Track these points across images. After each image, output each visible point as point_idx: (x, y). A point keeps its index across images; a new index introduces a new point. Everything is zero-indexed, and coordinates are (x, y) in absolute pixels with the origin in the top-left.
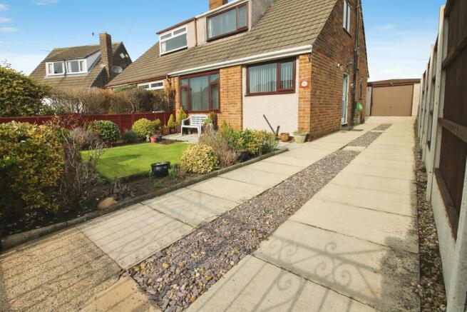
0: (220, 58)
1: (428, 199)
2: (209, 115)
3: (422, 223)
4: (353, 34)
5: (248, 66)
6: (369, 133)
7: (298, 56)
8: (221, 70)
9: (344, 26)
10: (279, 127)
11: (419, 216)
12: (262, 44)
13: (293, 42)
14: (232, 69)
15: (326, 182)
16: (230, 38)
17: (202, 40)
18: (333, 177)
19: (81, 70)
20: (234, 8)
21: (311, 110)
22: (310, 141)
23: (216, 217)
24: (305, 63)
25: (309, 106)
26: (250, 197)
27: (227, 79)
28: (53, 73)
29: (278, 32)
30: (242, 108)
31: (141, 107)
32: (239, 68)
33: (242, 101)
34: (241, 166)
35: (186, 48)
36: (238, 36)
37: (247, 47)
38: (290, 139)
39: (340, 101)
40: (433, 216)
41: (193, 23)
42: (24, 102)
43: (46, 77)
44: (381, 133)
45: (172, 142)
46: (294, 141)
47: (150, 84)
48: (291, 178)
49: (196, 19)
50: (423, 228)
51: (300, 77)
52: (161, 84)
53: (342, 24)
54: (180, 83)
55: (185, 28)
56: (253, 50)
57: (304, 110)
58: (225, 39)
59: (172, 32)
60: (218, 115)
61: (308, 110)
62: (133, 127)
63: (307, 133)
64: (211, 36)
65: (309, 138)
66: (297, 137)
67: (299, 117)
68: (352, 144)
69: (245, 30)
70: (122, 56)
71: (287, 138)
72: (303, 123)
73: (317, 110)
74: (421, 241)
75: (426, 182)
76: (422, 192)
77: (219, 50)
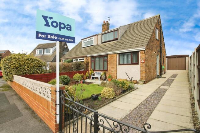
0: (108, 50)
1: (196, 110)
2: (103, 72)
3: (194, 119)
4: (159, 40)
5: (119, 54)
6: (169, 79)
7: (140, 51)
8: (108, 55)
9: (156, 38)
10: (132, 78)
11: (193, 117)
12: (125, 46)
13: (137, 46)
14: (113, 55)
15: (158, 103)
16: (111, 42)
17: (100, 42)
18: (160, 101)
19: (50, 52)
20: (113, 31)
21: (146, 71)
22: (146, 84)
23: (124, 117)
24: (143, 54)
25: (145, 70)
26: (132, 109)
27: (111, 59)
28: (38, 54)
29: (131, 41)
30: (117, 70)
31: (76, 69)
32: (116, 54)
33: (117, 67)
34: (123, 96)
35: (93, 45)
36: (114, 41)
37: (119, 47)
38: (137, 83)
39: (156, 66)
40: (198, 117)
41: (96, 36)
42: (37, 69)
43: (36, 55)
44: (174, 79)
45: (89, 83)
46: (139, 83)
47: (78, 59)
48: (144, 101)
49: (97, 35)
50: (195, 121)
51: (141, 59)
52: (83, 59)
53: (155, 37)
54: (91, 59)
55: (93, 38)
56: (121, 48)
57: (143, 71)
58: (109, 43)
59: (88, 39)
60: (107, 72)
61: (144, 71)
62: (74, 77)
63: (144, 80)
64: (103, 41)
65: (145, 83)
66: (140, 82)
67: (141, 74)
68: (163, 85)
69: (117, 39)
70: (65, 46)
71: (136, 82)
72: (142, 76)
73: (148, 71)
74: (194, 125)
75: (195, 104)
76: (193, 108)
77: (107, 47)
